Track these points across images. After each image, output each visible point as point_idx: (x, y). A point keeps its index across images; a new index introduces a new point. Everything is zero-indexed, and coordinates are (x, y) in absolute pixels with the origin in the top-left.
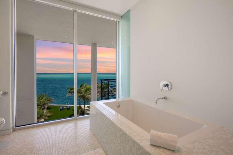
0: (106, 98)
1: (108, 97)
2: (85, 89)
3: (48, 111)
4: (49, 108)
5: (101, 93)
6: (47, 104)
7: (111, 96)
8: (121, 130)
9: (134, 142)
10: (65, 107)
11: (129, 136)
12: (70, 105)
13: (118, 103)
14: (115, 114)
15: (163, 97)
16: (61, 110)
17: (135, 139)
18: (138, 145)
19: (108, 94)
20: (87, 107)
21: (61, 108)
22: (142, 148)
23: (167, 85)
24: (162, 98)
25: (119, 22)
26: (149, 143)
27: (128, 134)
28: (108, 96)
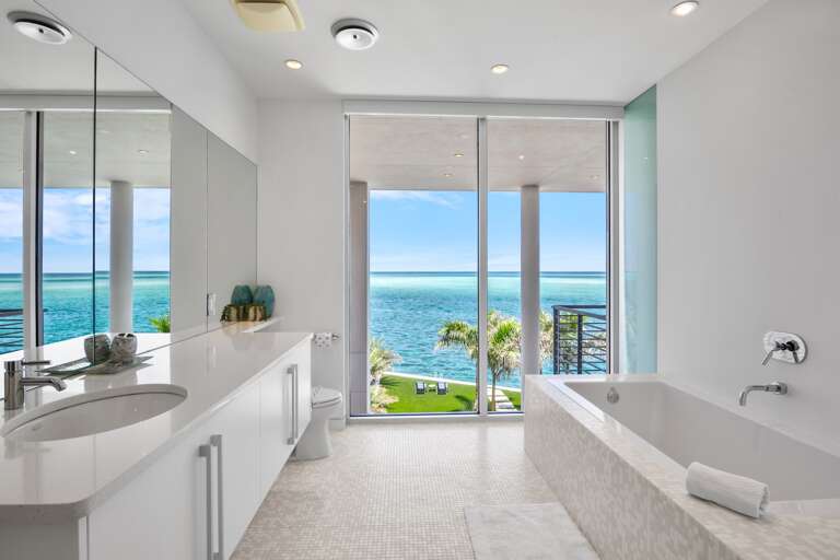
0: (571, 368)
1: (580, 367)
2: (495, 330)
3: (385, 390)
4: (384, 382)
5: (556, 352)
6: (381, 368)
7: (589, 363)
8: (614, 455)
9: (646, 484)
10: (431, 386)
11: (633, 470)
12: (444, 380)
13: (612, 389)
14: (603, 419)
15: (774, 383)
16: (420, 392)
17: (648, 478)
18: (656, 490)
19: (580, 355)
20: (502, 393)
21: (420, 386)
22: (665, 498)
23: (792, 346)
24: (768, 389)
25: (616, 124)
26: (686, 492)
27: (632, 464)
28: (580, 363)
